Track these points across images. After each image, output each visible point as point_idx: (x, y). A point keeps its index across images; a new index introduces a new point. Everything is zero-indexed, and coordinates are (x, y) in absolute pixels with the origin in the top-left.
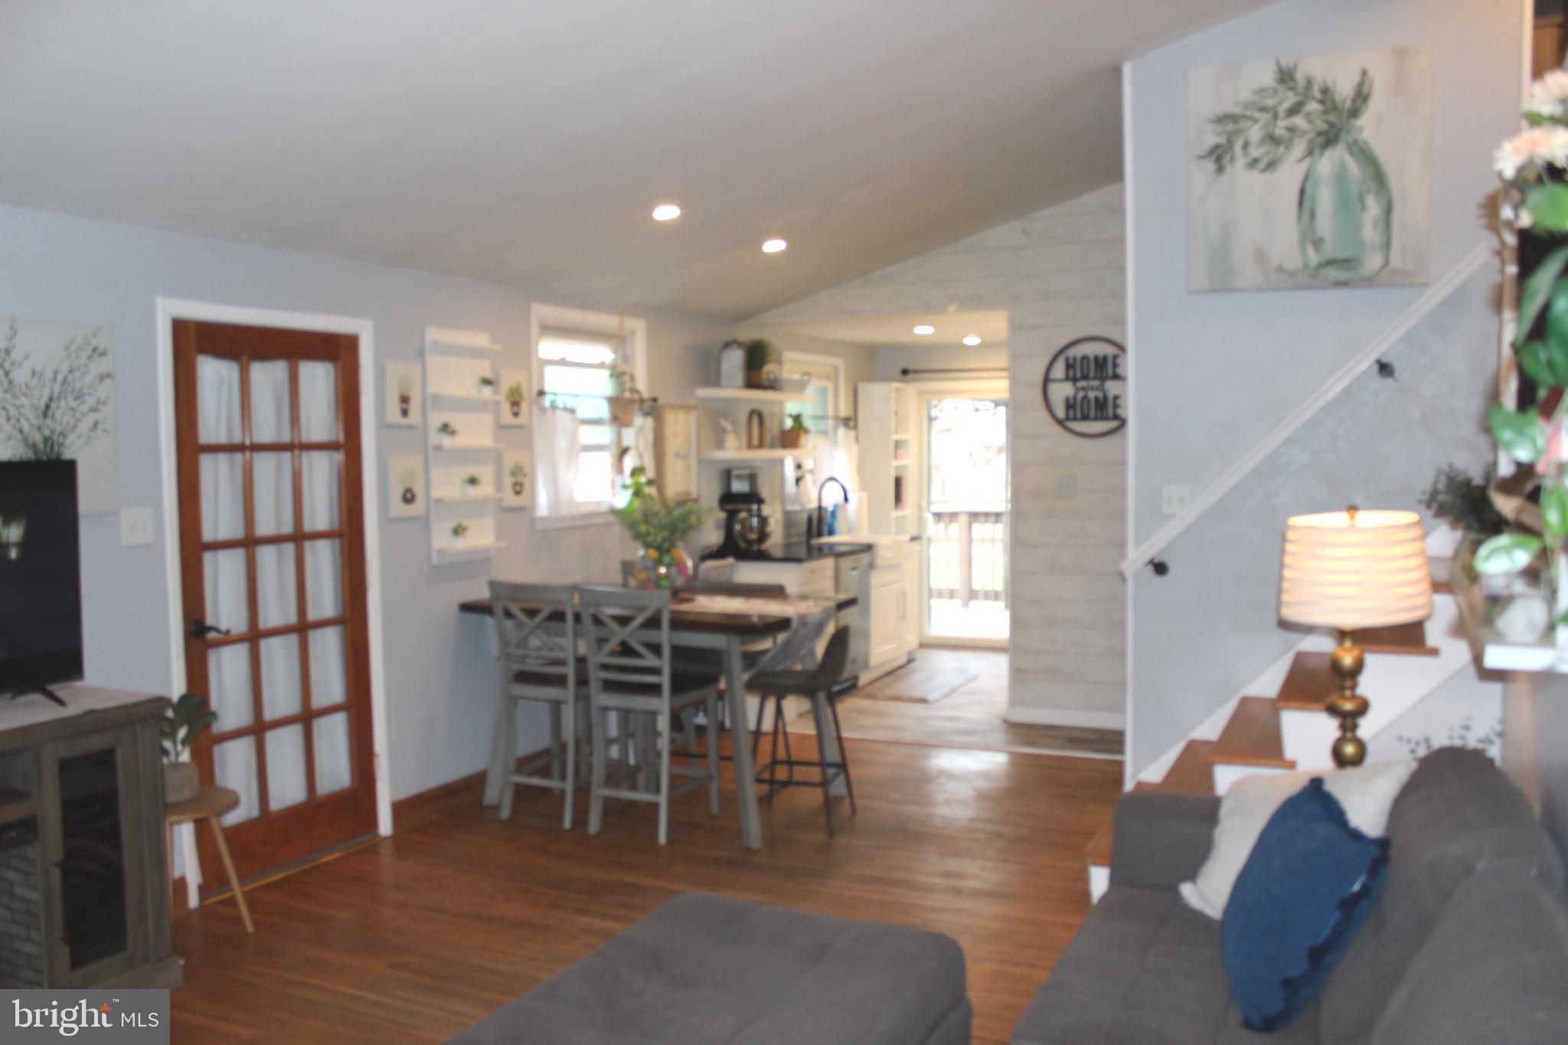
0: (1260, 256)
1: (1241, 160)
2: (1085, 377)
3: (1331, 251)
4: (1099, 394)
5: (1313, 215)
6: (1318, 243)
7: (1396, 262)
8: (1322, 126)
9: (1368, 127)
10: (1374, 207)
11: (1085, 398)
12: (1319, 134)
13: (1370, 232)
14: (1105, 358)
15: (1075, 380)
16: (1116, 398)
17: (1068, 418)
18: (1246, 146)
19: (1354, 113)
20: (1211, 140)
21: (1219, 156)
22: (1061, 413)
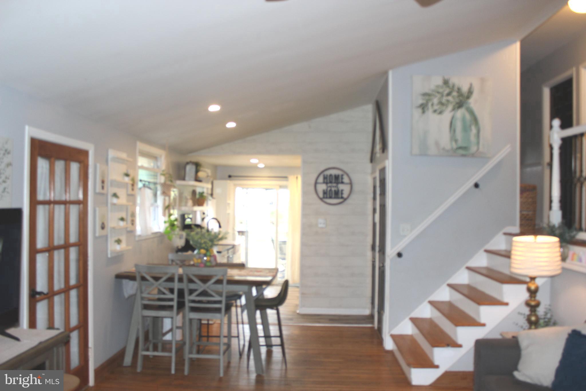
0: (437, 144)
1: (431, 110)
2: (331, 182)
3: (460, 144)
4: (336, 189)
5: (455, 131)
6: (456, 141)
7: (481, 149)
8: (457, 100)
9: (472, 102)
10: (474, 130)
11: (331, 190)
12: (457, 103)
13: (473, 138)
14: (338, 176)
15: (327, 183)
16: (342, 191)
17: (324, 197)
18: (432, 105)
19: (468, 97)
20: (420, 101)
21: (423, 107)
22: (321, 195)
